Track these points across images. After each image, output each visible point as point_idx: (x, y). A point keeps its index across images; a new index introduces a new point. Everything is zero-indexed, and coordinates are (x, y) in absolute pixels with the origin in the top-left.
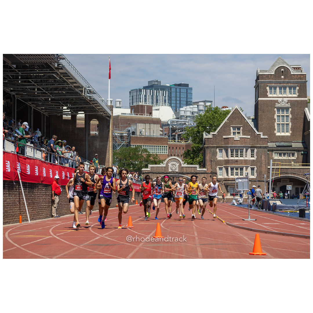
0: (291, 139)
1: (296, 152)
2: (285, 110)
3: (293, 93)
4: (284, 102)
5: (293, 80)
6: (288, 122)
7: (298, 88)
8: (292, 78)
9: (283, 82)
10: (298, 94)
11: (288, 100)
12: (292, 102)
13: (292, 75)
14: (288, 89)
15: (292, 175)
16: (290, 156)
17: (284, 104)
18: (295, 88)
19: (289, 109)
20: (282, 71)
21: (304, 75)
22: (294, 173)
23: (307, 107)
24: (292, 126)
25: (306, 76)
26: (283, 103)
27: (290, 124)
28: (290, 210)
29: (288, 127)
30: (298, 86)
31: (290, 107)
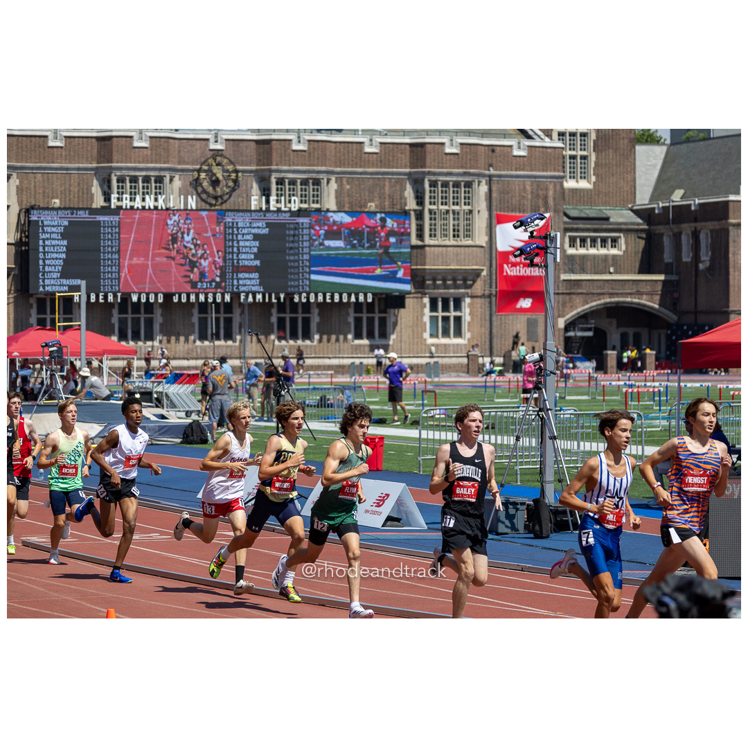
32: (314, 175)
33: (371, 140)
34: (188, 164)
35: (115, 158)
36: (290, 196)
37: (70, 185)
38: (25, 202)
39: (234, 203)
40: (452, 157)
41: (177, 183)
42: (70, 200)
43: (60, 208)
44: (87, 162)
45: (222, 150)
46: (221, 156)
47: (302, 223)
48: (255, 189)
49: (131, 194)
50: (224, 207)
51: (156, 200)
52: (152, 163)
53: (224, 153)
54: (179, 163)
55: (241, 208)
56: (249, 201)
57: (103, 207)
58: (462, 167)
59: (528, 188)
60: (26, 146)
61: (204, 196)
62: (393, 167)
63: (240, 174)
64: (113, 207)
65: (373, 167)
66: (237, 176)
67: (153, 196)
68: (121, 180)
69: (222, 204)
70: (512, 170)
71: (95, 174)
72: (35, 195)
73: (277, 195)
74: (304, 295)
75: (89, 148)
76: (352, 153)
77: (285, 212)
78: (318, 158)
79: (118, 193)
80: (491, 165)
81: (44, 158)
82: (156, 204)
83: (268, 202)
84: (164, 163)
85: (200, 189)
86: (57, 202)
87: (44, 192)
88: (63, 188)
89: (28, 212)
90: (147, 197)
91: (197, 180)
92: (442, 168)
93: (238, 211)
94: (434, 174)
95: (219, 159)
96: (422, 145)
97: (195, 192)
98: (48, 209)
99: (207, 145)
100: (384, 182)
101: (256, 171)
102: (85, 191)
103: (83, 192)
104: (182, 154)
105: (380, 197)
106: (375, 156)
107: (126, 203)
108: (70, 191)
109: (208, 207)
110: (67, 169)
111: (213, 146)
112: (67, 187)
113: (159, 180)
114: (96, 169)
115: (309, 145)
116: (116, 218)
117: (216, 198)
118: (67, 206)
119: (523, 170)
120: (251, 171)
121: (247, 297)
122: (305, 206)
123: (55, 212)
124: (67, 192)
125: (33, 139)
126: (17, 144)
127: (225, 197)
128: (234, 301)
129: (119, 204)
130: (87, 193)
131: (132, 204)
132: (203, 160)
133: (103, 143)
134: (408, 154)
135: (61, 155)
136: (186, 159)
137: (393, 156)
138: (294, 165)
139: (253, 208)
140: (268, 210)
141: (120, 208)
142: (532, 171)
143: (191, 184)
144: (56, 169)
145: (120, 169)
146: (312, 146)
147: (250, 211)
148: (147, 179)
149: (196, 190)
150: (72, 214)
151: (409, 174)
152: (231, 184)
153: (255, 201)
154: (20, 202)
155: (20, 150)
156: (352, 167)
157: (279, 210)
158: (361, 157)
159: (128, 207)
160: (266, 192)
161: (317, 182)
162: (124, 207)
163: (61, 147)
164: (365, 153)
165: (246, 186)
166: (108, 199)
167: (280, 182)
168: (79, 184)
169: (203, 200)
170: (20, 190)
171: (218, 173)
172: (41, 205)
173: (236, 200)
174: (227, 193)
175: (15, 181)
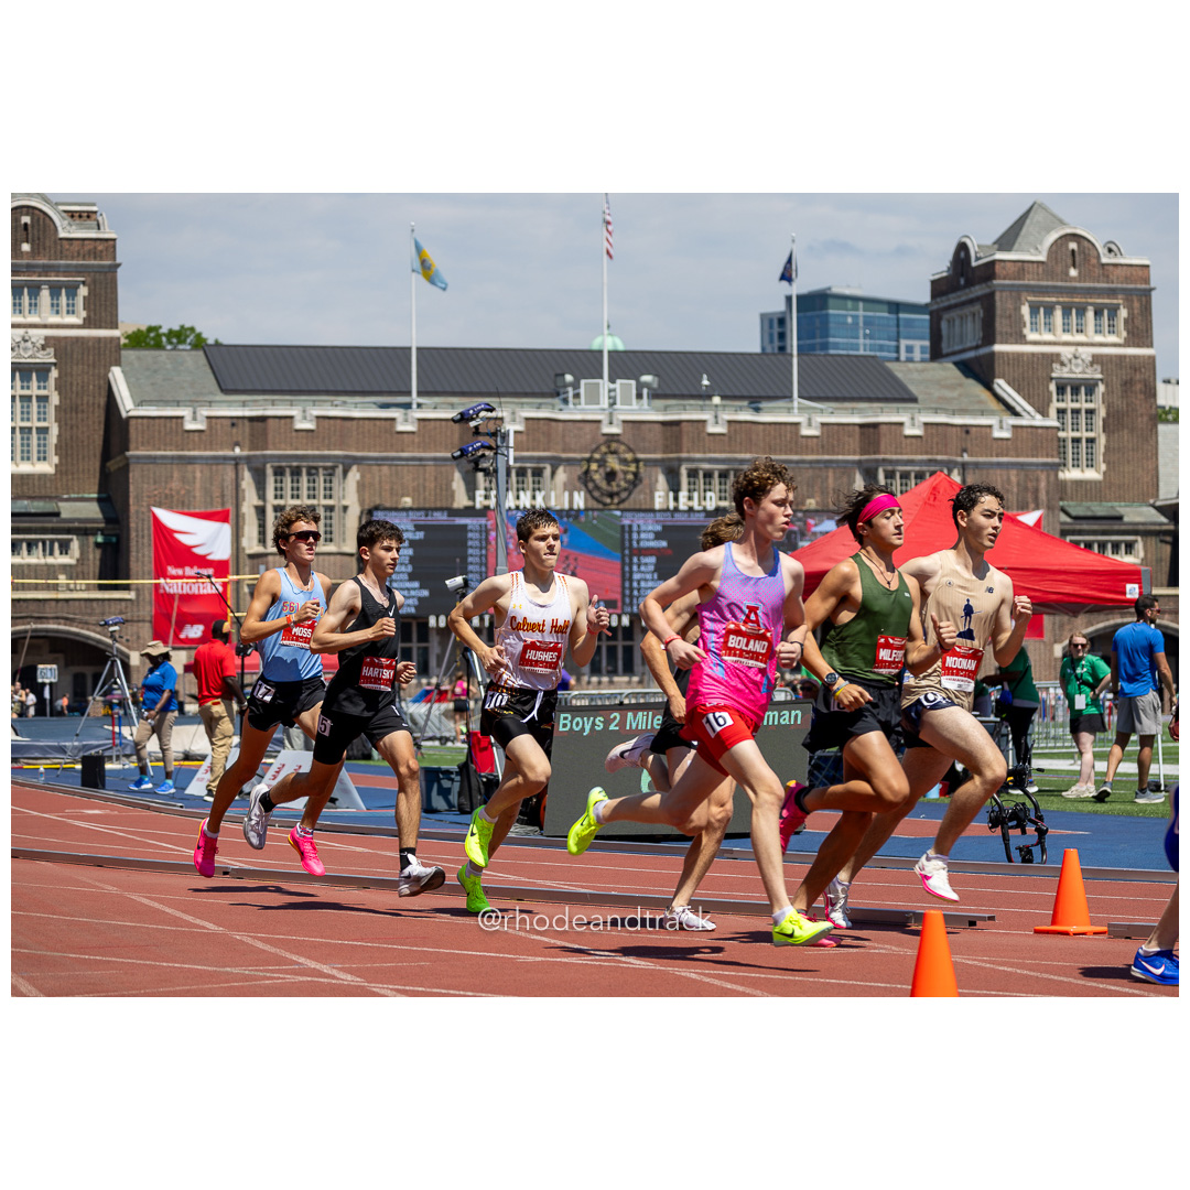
0: (57, 489)
1: (75, 537)
2: (34, 375)
3: (65, 308)
4: (29, 344)
5: (67, 259)
6: (45, 420)
7: (83, 291)
8: (61, 252)
9: (28, 266)
10: (84, 314)
11: (47, 338)
12: (63, 344)
13: (61, 239)
14: (45, 293)
15: (59, 624)
16: (51, 553)
17: (30, 353)
18: (72, 290)
19: (49, 370)
20: (26, 224)
21: (107, 240)
22: (67, 619)
23: (118, 364)
24: (59, 436)
25: (114, 247)
26: (25, 349)
27: (54, 430)
28: (48, 761)
29: (45, 439)
30: (84, 283)
31: (55, 364)
32: (736, 466)
33: (810, 419)
34: (575, 451)
36: (705, 491)
37: (425, 480)
38: (367, 502)
39: (635, 501)
40: (914, 440)
41: (561, 475)
42: (425, 499)
43: (411, 509)
44: (447, 450)
45: (618, 435)
46: (618, 441)
48: (662, 480)
50: (622, 506)
51: (534, 497)
52: (528, 450)
53: (621, 438)
54: (564, 451)
55: (643, 507)
56: (652, 498)
57: (467, 508)
58: (927, 453)
59: (1014, 479)
60: (369, 431)
61: (596, 494)
62: (838, 454)
63: (641, 464)
64: (478, 506)
65: (812, 453)
66: (637, 467)
67: (529, 493)
69: (619, 503)
70: (992, 456)
71: (458, 465)
72: (380, 493)
73: (689, 491)
75: (449, 433)
76: (786, 436)
77: (698, 512)
78: (741, 444)
79: (486, 489)
80: (965, 450)
81: (392, 446)
82: (533, 503)
83: (676, 499)
84: (544, 451)
85: (591, 485)
86: (407, 501)
87: (392, 489)
88: (415, 484)
89: (370, 512)
90: (522, 493)
91: (587, 472)
92: (901, 454)
93: (639, 510)
94: (891, 462)
95: (614, 446)
96: (875, 426)
97: (583, 488)
98: (396, 509)
99: (599, 428)
100: (827, 472)
101: (663, 460)
102: (444, 487)
103: (441, 489)
104: (567, 439)
105: (822, 493)
106: (815, 440)
108: (424, 487)
109: (600, 506)
110: (421, 459)
111: (607, 429)
112: (421, 481)
113: (538, 473)
115: (729, 427)
116: (482, 521)
117: (611, 495)
118: (421, 506)
119: (1007, 456)
120: (655, 461)
122: (724, 504)
123: (405, 514)
124: (421, 489)
125: (378, 423)
126: (358, 428)
127: (624, 495)
128: (636, 625)
129: (486, 503)
130: (447, 490)
132: (594, 446)
133: (465, 426)
134: (857, 437)
135: (413, 442)
136: (573, 447)
137: (838, 440)
138: (710, 452)
139: (657, 506)
140: (676, 509)
141: (487, 508)
142: (1017, 456)
143: (580, 478)
144: (407, 459)
146: (732, 428)
147: (653, 511)
148: (521, 472)
149: (586, 486)
150: (427, 516)
151: (859, 462)
152: (630, 477)
153: (661, 498)
154: (361, 502)
155: (361, 436)
156: (786, 454)
157: (691, 509)
158: (796, 442)
160: (675, 488)
162: (492, 507)
163: (413, 433)
164: (803, 437)
165: (650, 479)
166: (472, 497)
167: (693, 474)
168: (436, 478)
169: (594, 498)
170: (361, 486)
171: (613, 463)
172: (388, 505)
173: (638, 497)
174: (625, 489)
175: (354, 475)
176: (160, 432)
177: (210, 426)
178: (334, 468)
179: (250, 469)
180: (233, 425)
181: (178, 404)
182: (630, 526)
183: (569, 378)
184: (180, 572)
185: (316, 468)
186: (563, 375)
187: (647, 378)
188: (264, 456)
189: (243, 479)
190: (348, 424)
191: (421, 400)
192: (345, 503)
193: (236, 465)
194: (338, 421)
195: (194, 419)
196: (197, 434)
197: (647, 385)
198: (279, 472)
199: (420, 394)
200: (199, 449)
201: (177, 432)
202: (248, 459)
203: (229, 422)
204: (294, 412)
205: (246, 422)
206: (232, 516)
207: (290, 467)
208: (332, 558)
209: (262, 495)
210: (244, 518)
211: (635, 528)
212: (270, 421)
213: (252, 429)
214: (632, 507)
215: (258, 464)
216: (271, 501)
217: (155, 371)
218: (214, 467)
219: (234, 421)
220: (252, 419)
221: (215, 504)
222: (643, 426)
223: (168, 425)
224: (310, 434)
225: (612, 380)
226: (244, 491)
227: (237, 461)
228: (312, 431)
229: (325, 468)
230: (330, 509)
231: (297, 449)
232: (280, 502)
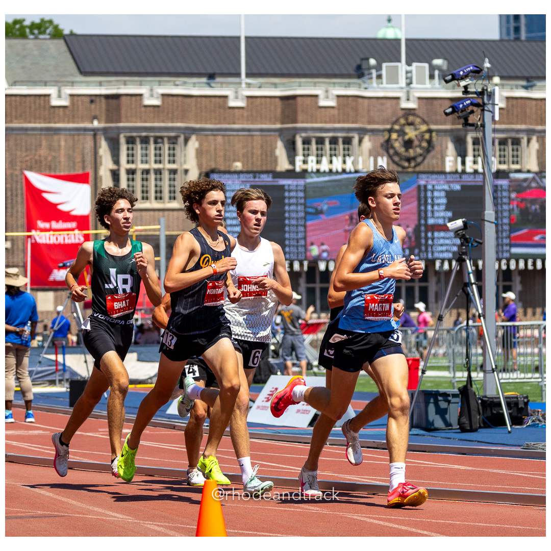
32: (514, 135)
34: (378, 123)
35: (300, 118)
37: (253, 147)
38: (204, 166)
39: (428, 165)
41: (367, 143)
42: (252, 163)
43: (241, 172)
44: (271, 122)
45: (414, 109)
46: (414, 115)
47: (501, 186)
48: (451, 147)
49: (317, 156)
50: (418, 169)
51: (344, 162)
52: (339, 122)
53: (417, 112)
54: (369, 123)
55: (436, 170)
56: (443, 162)
57: (288, 171)
60: (206, 107)
61: (396, 159)
63: (434, 134)
64: (298, 169)
66: (431, 137)
67: (340, 159)
68: (306, 142)
69: (415, 166)
71: (280, 136)
72: (216, 158)
73: (474, 156)
74: (504, 262)
75: (273, 108)
78: (517, 116)
79: (304, 155)
81: (225, 119)
82: (344, 166)
83: (463, 163)
84: (353, 123)
85: (391, 152)
86: (238, 166)
87: (225, 155)
88: (245, 151)
89: (207, 175)
90: (334, 159)
91: (388, 141)
93: (433, 173)
95: (411, 118)
97: (385, 153)
98: (229, 172)
99: (398, 104)
101: (452, 131)
102: (269, 153)
103: (266, 155)
104: (372, 113)
107: (312, 165)
108: (252, 154)
109: (400, 169)
110: (249, 130)
111: (404, 105)
112: (250, 149)
113: (348, 141)
114: (280, 131)
115: (507, 102)
116: (301, 182)
117: (409, 160)
118: (250, 169)
120: (445, 131)
121: (442, 263)
122: (503, 167)
123: (236, 176)
124: (250, 155)
125: (213, 100)
126: (196, 105)
127: (419, 160)
128: (429, 269)
129: (305, 167)
130: (271, 156)
131: (318, 166)
132: (394, 119)
133: (287, 102)
135: (243, 116)
136: (377, 120)
139: (448, 169)
140: (464, 172)
141: (305, 172)
143: (382, 145)
144: (238, 130)
145: (305, 130)
146: (510, 103)
147: (443, 173)
148: (334, 141)
149: (388, 152)
150: (255, 177)
152: (425, 144)
153: (451, 162)
154: (200, 166)
155: (199, 111)
157: (476, 172)
159: (315, 170)
160: (462, 153)
161: (516, 142)
162: (310, 170)
163: (242, 108)
165: (441, 146)
166: (292, 162)
167: (478, 142)
168: (262, 147)
169: (394, 162)
170: (199, 153)
171: (411, 133)
172: (222, 168)
173: (430, 162)
174: (421, 155)
175: (194, 144)
176: (30, 107)
177: (73, 103)
178: (176, 138)
179: (106, 139)
180: (92, 101)
181: (45, 84)
182: (425, 186)
183: (372, 62)
184: (47, 225)
185: (162, 138)
186: (367, 59)
187: (438, 62)
188: (118, 128)
189: (100, 147)
190: (188, 100)
191: (250, 81)
192: (186, 167)
193: (95, 135)
194: (180, 98)
195: (59, 96)
196: (61, 110)
197: (439, 68)
198: (131, 141)
199: (248, 75)
200: (64, 122)
201: (44, 108)
202: (105, 130)
203: (88, 99)
204: (143, 90)
205: (103, 100)
206: (91, 178)
207: (140, 137)
208: (175, 213)
209: (116, 161)
210: (101, 181)
211: (430, 187)
212: (123, 98)
213: (108, 105)
214: (426, 169)
215: (112, 134)
216: (124, 165)
217: (24, 57)
218: (76, 137)
219: (93, 99)
220: (108, 97)
221: (77, 168)
222: (435, 102)
223: (38, 101)
224: (156, 109)
225: (409, 63)
226: (101, 157)
227: (95, 131)
228: (158, 106)
229: (169, 138)
230: (174, 172)
231: (145, 122)
232: (132, 166)
